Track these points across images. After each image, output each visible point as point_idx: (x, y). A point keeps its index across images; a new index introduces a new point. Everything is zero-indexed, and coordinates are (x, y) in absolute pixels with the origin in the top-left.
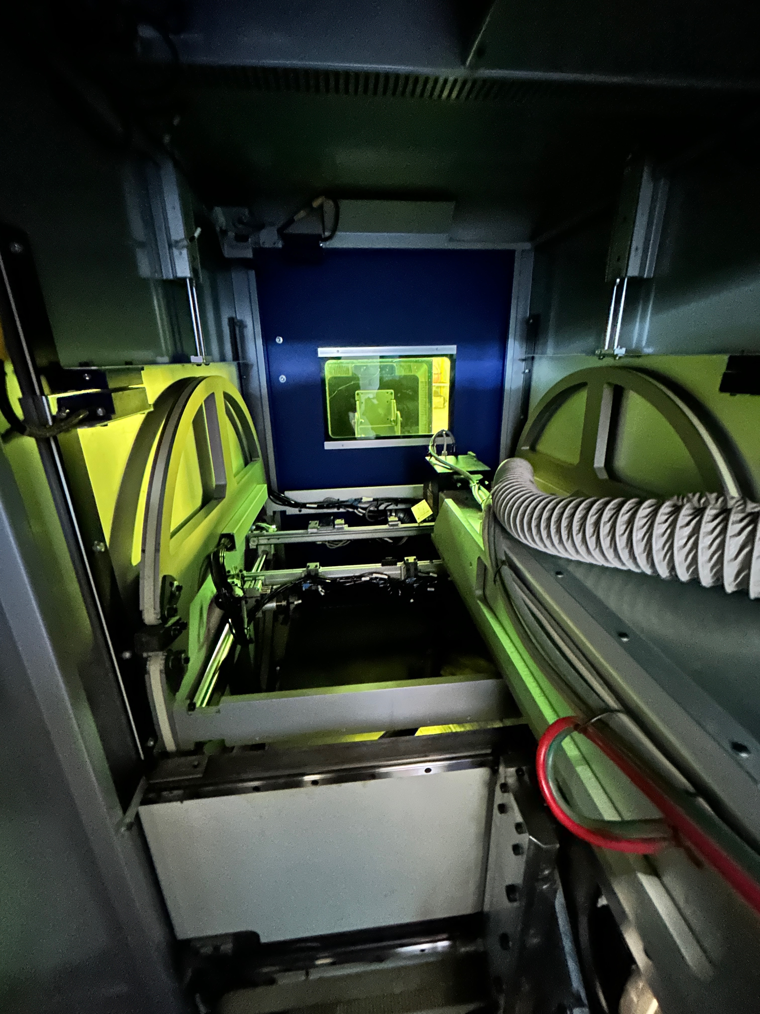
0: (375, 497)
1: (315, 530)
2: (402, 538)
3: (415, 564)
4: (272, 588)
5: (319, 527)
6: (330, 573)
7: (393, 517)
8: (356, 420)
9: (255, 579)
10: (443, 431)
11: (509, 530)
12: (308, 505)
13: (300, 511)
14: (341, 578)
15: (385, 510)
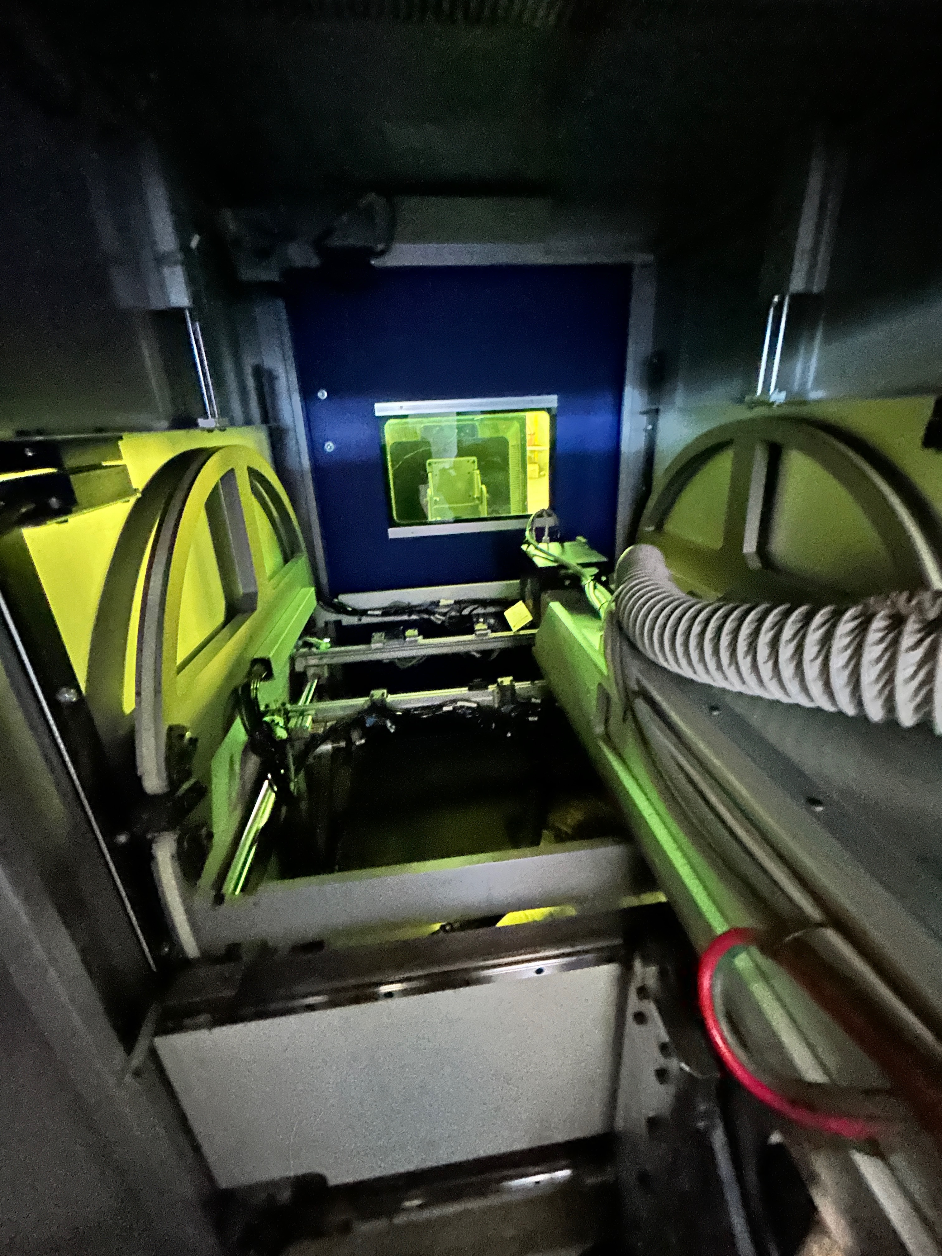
0: (457, 599)
1: (379, 645)
2: (491, 651)
3: (512, 687)
4: (326, 726)
5: (385, 641)
6: (400, 702)
7: (481, 624)
8: (428, 499)
9: (302, 713)
10: (544, 510)
11: (641, 648)
12: (369, 612)
13: (360, 620)
14: (416, 709)
15: (470, 615)
